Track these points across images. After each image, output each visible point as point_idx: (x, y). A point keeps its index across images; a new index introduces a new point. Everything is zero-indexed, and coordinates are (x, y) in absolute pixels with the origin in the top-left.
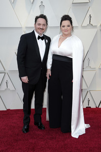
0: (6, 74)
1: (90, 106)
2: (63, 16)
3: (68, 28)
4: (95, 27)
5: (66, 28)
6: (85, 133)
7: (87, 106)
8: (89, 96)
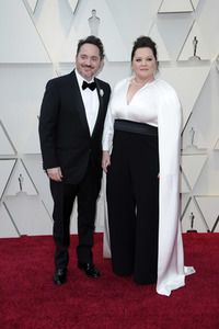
0: (19, 161)
1: (194, 229)
2: (139, 39)
3: (149, 63)
4: (206, 62)
5: (143, 62)
6: (183, 284)
7: (190, 229)
8: (192, 208)
